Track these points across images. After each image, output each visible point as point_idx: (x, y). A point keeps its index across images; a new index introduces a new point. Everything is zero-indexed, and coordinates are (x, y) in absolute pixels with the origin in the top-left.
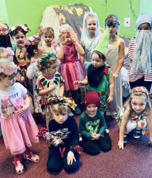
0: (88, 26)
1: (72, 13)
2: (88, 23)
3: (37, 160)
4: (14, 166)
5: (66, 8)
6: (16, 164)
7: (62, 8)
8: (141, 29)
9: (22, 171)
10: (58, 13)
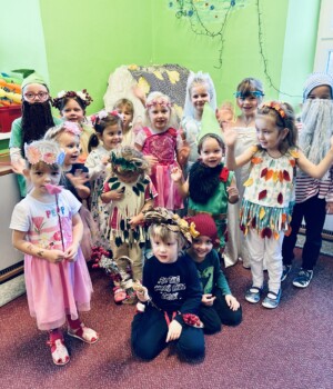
0: (194, 100)
1: (161, 78)
2: (193, 94)
3: (93, 339)
4: (49, 350)
5: (151, 70)
6: (54, 345)
7: (144, 70)
8: (313, 98)
9: (64, 360)
10: (136, 78)
